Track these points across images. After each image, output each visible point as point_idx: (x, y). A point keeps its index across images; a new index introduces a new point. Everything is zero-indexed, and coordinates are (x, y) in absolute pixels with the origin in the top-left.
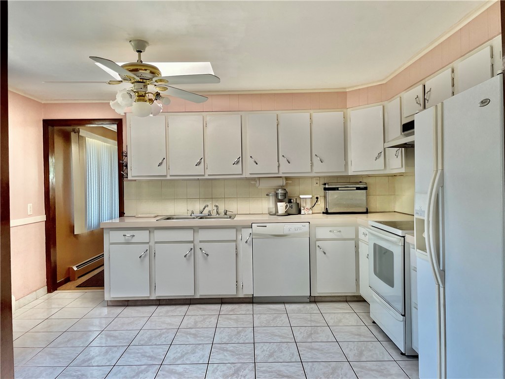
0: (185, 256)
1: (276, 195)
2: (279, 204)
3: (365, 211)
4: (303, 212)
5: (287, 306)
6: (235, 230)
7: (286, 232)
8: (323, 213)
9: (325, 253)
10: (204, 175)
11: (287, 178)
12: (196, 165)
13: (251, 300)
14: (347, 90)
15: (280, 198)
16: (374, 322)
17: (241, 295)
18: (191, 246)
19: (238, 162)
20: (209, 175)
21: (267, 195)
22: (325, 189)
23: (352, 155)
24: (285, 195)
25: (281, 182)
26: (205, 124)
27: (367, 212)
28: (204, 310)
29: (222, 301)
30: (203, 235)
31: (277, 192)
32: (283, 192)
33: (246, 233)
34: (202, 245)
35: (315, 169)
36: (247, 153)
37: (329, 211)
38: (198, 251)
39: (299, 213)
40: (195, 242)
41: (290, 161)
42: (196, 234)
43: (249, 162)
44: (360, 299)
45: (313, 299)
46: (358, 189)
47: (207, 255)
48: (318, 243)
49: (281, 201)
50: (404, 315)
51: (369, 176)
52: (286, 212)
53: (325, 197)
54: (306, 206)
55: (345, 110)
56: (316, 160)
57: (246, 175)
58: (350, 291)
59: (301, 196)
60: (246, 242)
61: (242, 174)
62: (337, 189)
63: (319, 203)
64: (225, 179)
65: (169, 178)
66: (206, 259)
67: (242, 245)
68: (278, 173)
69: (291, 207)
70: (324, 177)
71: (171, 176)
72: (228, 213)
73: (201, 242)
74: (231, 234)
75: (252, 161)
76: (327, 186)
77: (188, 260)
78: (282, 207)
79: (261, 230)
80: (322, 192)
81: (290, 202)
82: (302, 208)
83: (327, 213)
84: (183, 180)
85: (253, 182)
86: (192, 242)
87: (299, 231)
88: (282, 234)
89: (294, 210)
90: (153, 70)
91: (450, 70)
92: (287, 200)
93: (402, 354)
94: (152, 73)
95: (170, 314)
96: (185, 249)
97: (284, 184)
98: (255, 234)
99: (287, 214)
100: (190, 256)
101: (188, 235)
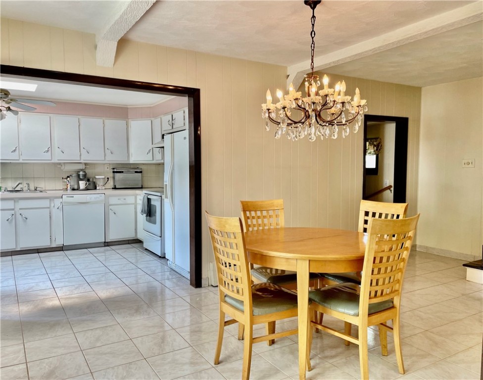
0: (8, 220)
1: (78, 176)
2: (81, 182)
3: (141, 187)
4: (98, 188)
5: (89, 249)
6: (49, 200)
7: (88, 201)
8: (113, 188)
9: (115, 214)
10: (18, 160)
11: (86, 164)
12: (12, 152)
13: (61, 249)
14: (128, 107)
15: (81, 177)
16: (146, 249)
17: (54, 245)
18: (13, 212)
19: (48, 151)
20: (23, 160)
22: (114, 172)
23: (132, 150)
24: (85, 176)
25: (82, 167)
26: (19, 121)
27: (142, 188)
29: (38, 251)
30: (22, 204)
31: (79, 173)
32: (84, 173)
33: (58, 202)
34: (22, 212)
35: (107, 158)
36: (56, 144)
37: (117, 187)
38: (19, 217)
39: (95, 188)
40: (16, 210)
41: (89, 152)
42: (16, 204)
43: (57, 152)
44: (138, 242)
45: (106, 244)
46: (136, 172)
47: (26, 219)
48: (110, 207)
49: (82, 180)
50: (161, 237)
51: (143, 164)
53: (114, 178)
54: (100, 184)
55: (127, 120)
56: (108, 152)
57: (55, 160)
58: (130, 235)
59: (97, 177)
60: (58, 208)
61: (51, 160)
62: (122, 172)
63: (109, 181)
64: (34, 163)
66: (25, 221)
67: (55, 211)
68: (80, 160)
69: (89, 184)
70: (113, 164)
72: (38, 189)
73: (20, 209)
74: (46, 203)
75: (59, 150)
76: (115, 170)
77: (10, 223)
78: (82, 184)
79: (70, 200)
80: (111, 175)
81: (88, 180)
82: (97, 185)
83: (115, 188)
85: (59, 166)
86: (13, 209)
87: (98, 200)
88: (85, 201)
89: (91, 187)
92: (86, 179)
93: (160, 257)
96: (8, 214)
97: (84, 168)
98: (65, 203)
99: (87, 189)
100: (12, 220)
101: (10, 205)
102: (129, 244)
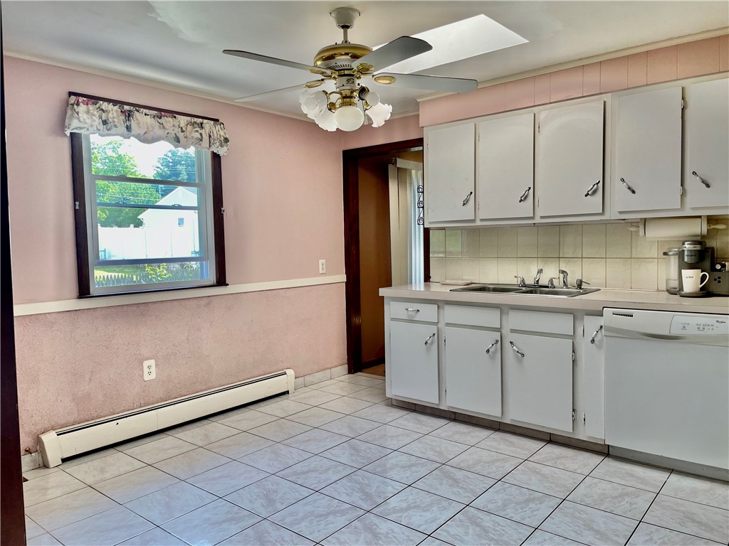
0: (488, 351)
1: (681, 254)
6: (571, 317)
7: (675, 331)
10: (533, 218)
11: (711, 220)
12: (520, 201)
13: (605, 450)
15: (687, 260)
17: (582, 435)
18: (497, 336)
19: (594, 192)
20: (542, 217)
21: (665, 254)
24: (701, 254)
25: (699, 228)
26: (537, 128)
29: (551, 439)
30: (515, 320)
31: (683, 248)
34: (514, 337)
36: (615, 174)
38: (508, 347)
40: (503, 331)
42: (504, 317)
47: (523, 355)
52: (702, 289)
57: (612, 214)
60: (593, 341)
61: (602, 214)
65: (478, 223)
66: (520, 361)
67: (584, 346)
68: (682, 208)
71: (482, 220)
72: (583, 286)
73: (513, 331)
74: (564, 324)
75: (624, 186)
77: (493, 358)
79: (623, 322)
84: (512, 226)
85: (633, 229)
86: (499, 330)
87: (708, 332)
88: (666, 333)
92: (708, 264)
95: (457, 437)
97: (705, 231)
98: (609, 329)
100: (495, 352)
101: (491, 318)
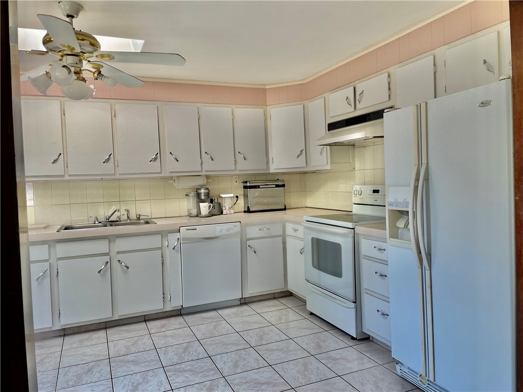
0: (100, 272)
1: (198, 195)
2: (202, 205)
3: (284, 208)
4: (224, 212)
5: (220, 312)
6: (160, 236)
7: (217, 234)
8: (245, 212)
9: (255, 252)
11: (208, 177)
12: (104, 163)
13: (179, 313)
14: (267, 87)
15: (203, 197)
16: (312, 314)
17: (169, 308)
18: (107, 258)
19: (155, 159)
20: (120, 174)
21: (186, 195)
22: (245, 187)
23: (274, 152)
24: (207, 195)
25: (201, 181)
26: (113, 114)
27: (285, 209)
28: (128, 331)
29: (146, 319)
30: (121, 245)
31: (199, 191)
32: (207, 191)
33: (173, 239)
34: (120, 257)
35: (239, 167)
36: (166, 149)
37: (251, 210)
38: (115, 264)
39: (222, 213)
40: (111, 254)
41: (213, 158)
42: (112, 244)
43: (169, 159)
44: (288, 294)
45: (243, 301)
46: (277, 186)
47: (127, 268)
48: (249, 243)
49: (203, 201)
50: (355, 302)
51: (284, 173)
52: (209, 213)
53: (246, 196)
54: (226, 205)
55: (265, 107)
56: (240, 158)
57: (166, 174)
58: (278, 287)
59: (223, 196)
60: (174, 249)
61: (160, 173)
62: (258, 187)
63: (239, 201)
65: (67, 178)
66: (126, 273)
67: (168, 253)
68: (201, 171)
69: (214, 207)
70: (243, 175)
71: (70, 175)
72: (141, 217)
73: (118, 253)
74: (155, 241)
75: (172, 158)
76: (248, 184)
77: (103, 275)
78: (205, 207)
79: (191, 234)
80: (241, 192)
81: (212, 201)
82: (224, 208)
83: (248, 211)
84: (81, 180)
86: (107, 254)
87: (231, 232)
88: (213, 236)
89: (216, 211)
90: (93, 41)
91: (386, 75)
92: (209, 200)
93: (353, 338)
94: (92, 44)
96: (100, 263)
97: (205, 183)
98: (184, 239)
99: (211, 215)
100: (106, 271)
101: (102, 247)
102: (274, 298)
